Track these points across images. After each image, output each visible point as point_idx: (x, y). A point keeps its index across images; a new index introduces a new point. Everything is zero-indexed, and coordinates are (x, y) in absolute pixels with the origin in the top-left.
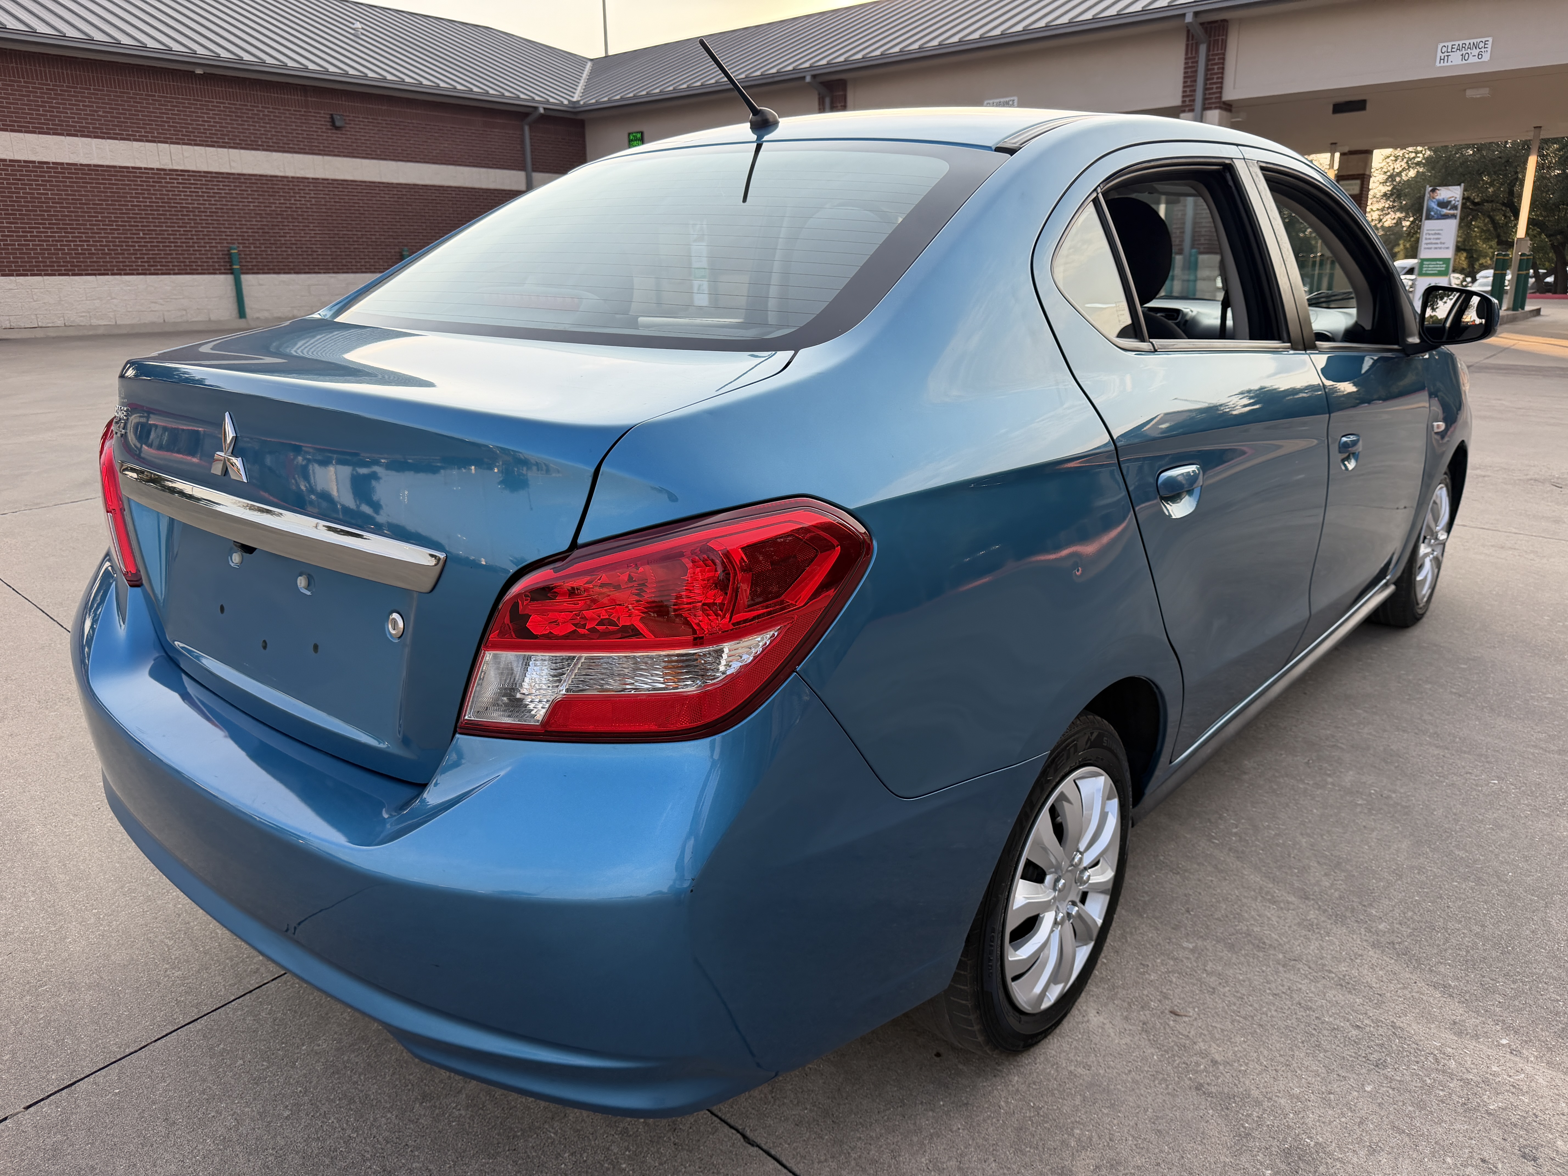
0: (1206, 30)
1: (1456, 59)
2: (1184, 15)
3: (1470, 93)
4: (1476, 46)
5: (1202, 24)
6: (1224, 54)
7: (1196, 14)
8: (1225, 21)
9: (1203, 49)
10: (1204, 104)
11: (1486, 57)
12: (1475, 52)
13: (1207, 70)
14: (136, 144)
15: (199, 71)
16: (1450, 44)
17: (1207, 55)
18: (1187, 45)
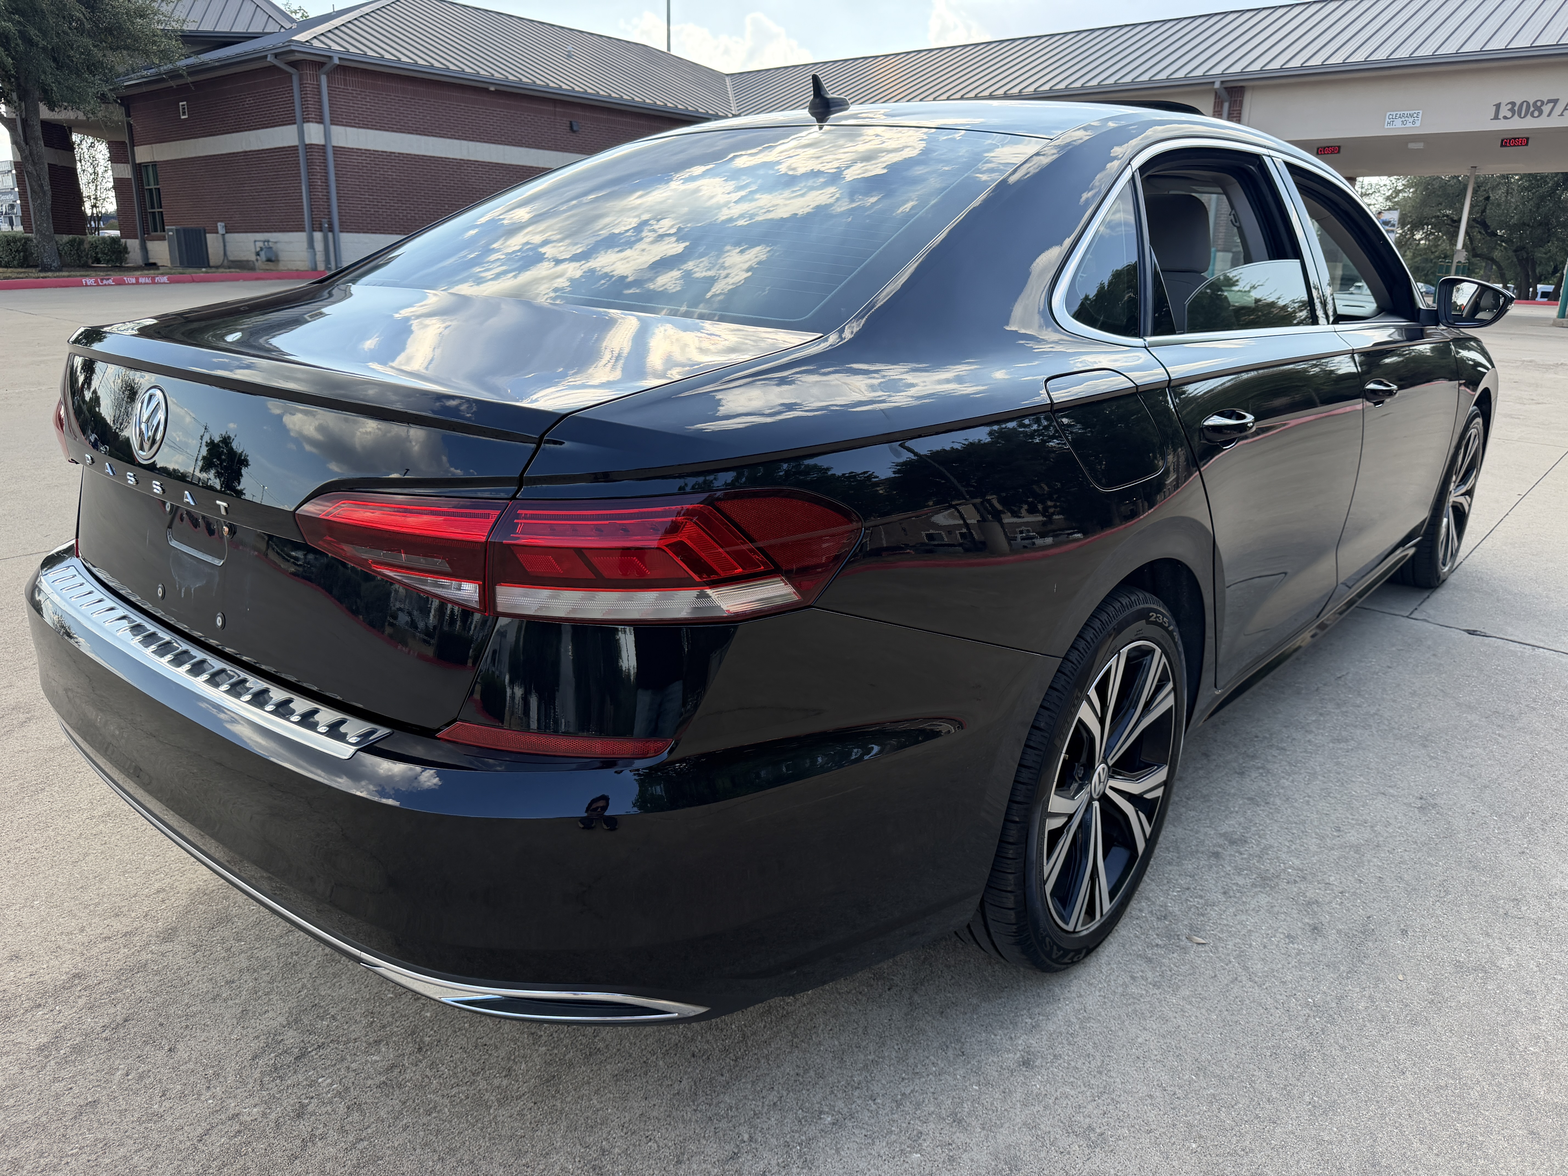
1: (1398, 123)
2: (1213, 83)
3: (1411, 146)
4: (1411, 116)
5: (1226, 88)
7: (1222, 82)
8: (1242, 87)
9: (1226, 105)
11: (1418, 124)
12: (1411, 120)
14: (448, 141)
15: (492, 89)
16: (1394, 113)
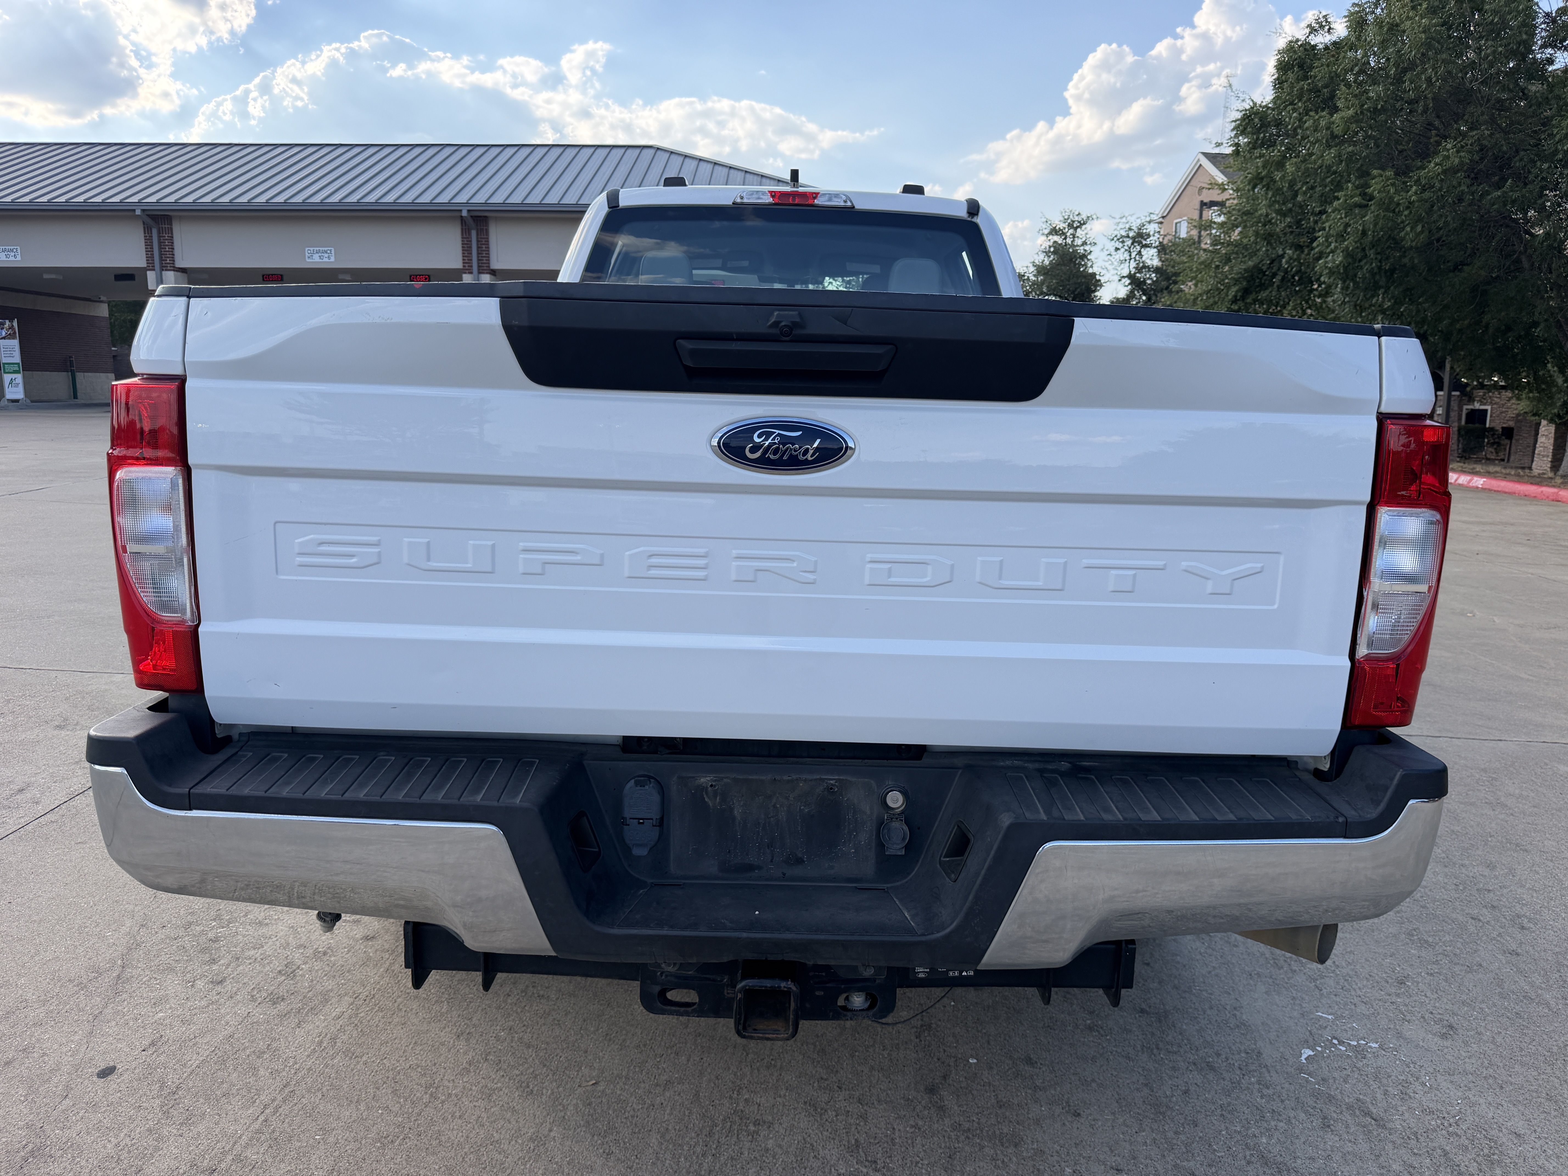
0: (474, 220)
6: (488, 238)
10: (479, 270)
13: (478, 247)
17: (477, 238)
18: (462, 229)
